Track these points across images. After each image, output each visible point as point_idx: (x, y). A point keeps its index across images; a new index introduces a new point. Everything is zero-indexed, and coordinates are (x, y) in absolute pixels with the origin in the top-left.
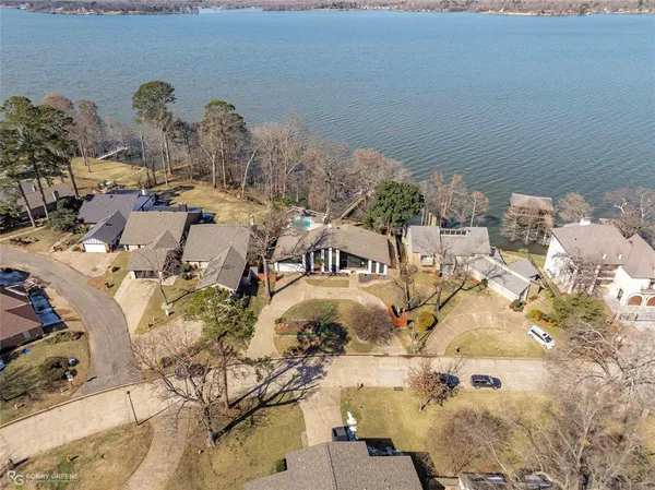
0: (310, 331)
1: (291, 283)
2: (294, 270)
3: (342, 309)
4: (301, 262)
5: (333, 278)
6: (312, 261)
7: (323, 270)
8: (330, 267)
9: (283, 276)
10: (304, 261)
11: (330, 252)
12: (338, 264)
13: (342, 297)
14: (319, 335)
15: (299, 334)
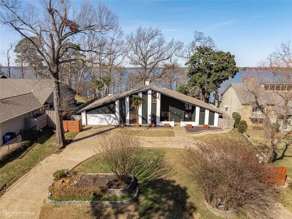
0: (118, 193)
1: (98, 134)
2: (105, 123)
3: (170, 160)
4: (114, 112)
5: (153, 130)
6: (127, 108)
7: (140, 121)
8: (149, 118)
9: (90, 128)
10: (117, 110)
11: (150, 97)
12: (158, 114)
13: (168, 146)
14: (136, 200)
15: (97, 197)
